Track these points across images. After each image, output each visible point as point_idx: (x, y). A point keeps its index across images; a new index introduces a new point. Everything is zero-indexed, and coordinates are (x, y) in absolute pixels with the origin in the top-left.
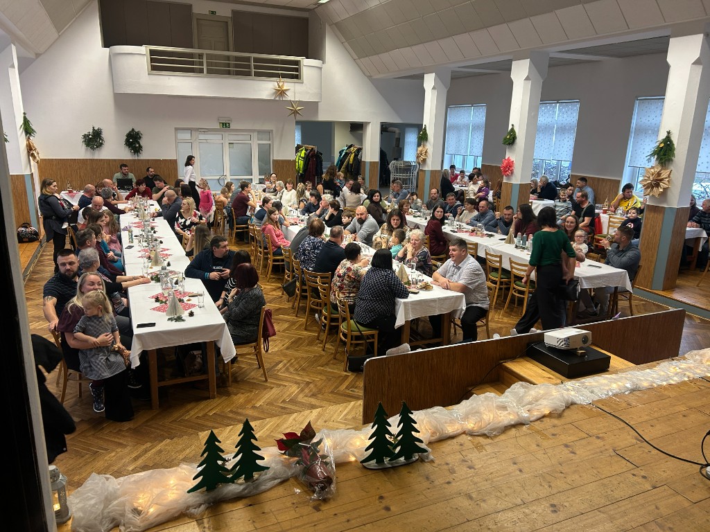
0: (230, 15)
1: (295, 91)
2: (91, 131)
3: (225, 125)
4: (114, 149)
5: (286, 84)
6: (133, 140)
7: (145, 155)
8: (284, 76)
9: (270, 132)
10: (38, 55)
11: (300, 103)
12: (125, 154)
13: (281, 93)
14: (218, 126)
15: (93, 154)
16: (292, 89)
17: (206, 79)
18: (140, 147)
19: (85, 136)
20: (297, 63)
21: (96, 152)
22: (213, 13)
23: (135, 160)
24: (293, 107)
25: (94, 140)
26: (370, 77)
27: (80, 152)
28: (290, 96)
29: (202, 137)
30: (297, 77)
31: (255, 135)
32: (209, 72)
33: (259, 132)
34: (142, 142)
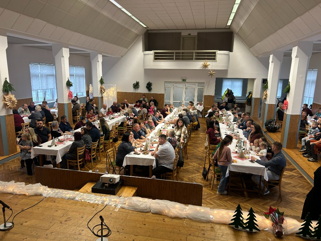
0: (196, 34)
1: (212, 65)
2: (136, 82)
3: (184, 80)
4: (142, 89)
5: (208, 62)
6: (149, 86)
7: (153, 92)
8: (208, 59)
9: (204, 83)
10: (122, 56)
11: (214, 70)
12: (145, 91)
13: (205, 66)
14: (181, 81)
15: (136, 91)
16: (211, 64)
17: (174, 62)
18: (151, 88)
19: (134, 84)
20: (215, 53)
21: (137, 90)
22: (190, 34)
23: (149, 93)
24: (211, 72)
25: (136, 86)
26: (257, 57)
27: (131, 90)
28: (210, 68)
29: (175, 85)
30: (214, 59)
31: (197, 84)
32: (176, 59)
33: (199, 83)
34: (152, 87)
